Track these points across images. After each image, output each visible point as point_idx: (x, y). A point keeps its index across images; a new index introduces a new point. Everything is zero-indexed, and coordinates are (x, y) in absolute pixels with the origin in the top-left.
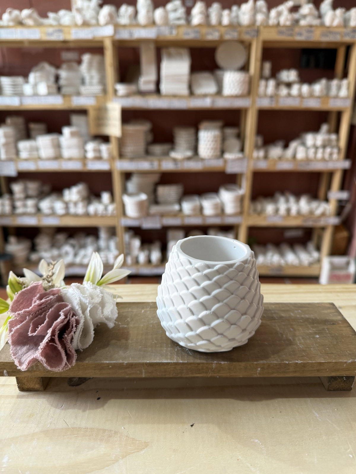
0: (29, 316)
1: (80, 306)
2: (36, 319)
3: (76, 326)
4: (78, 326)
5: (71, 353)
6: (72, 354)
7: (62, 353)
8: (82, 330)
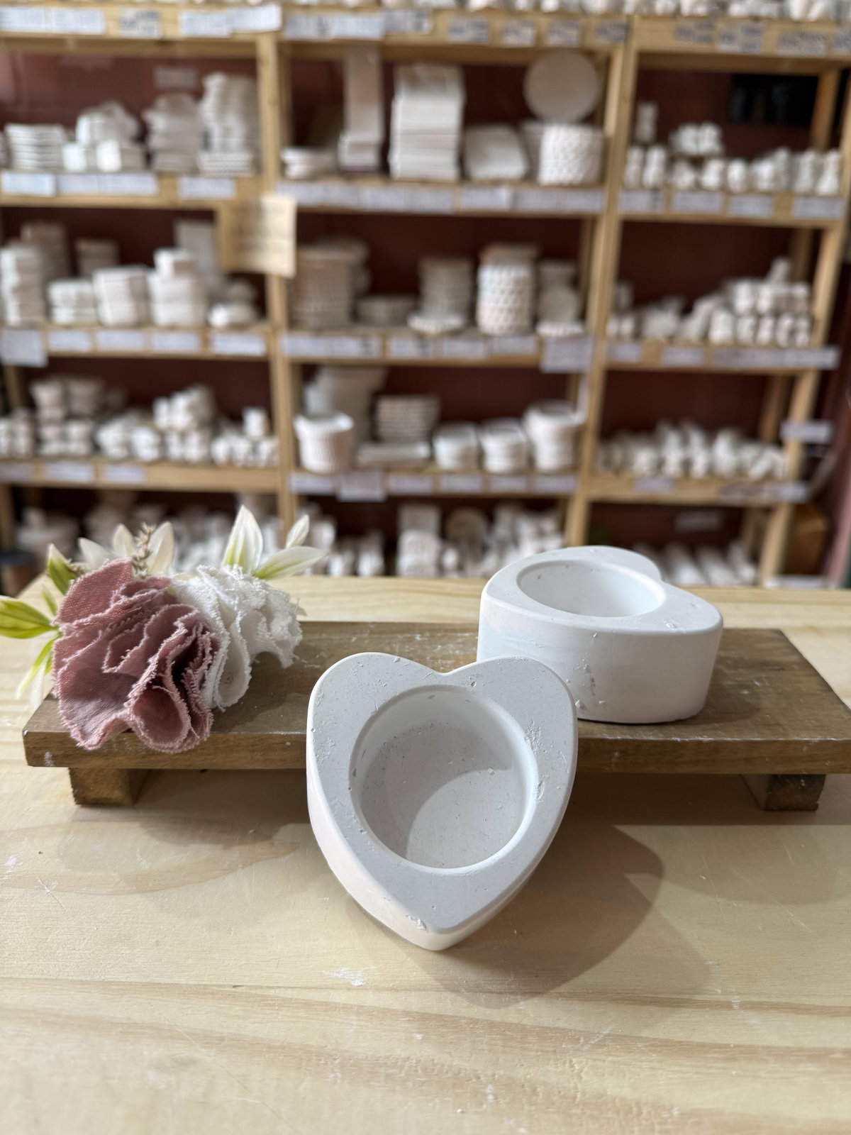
0: (103, 630)
1: (219, 612)
2: (119, 636)
3: (212, 653)
4: (216, 653)
5: (199, 713)
6: (203, 714)
7: (179, 710)
8: (224, 663)
